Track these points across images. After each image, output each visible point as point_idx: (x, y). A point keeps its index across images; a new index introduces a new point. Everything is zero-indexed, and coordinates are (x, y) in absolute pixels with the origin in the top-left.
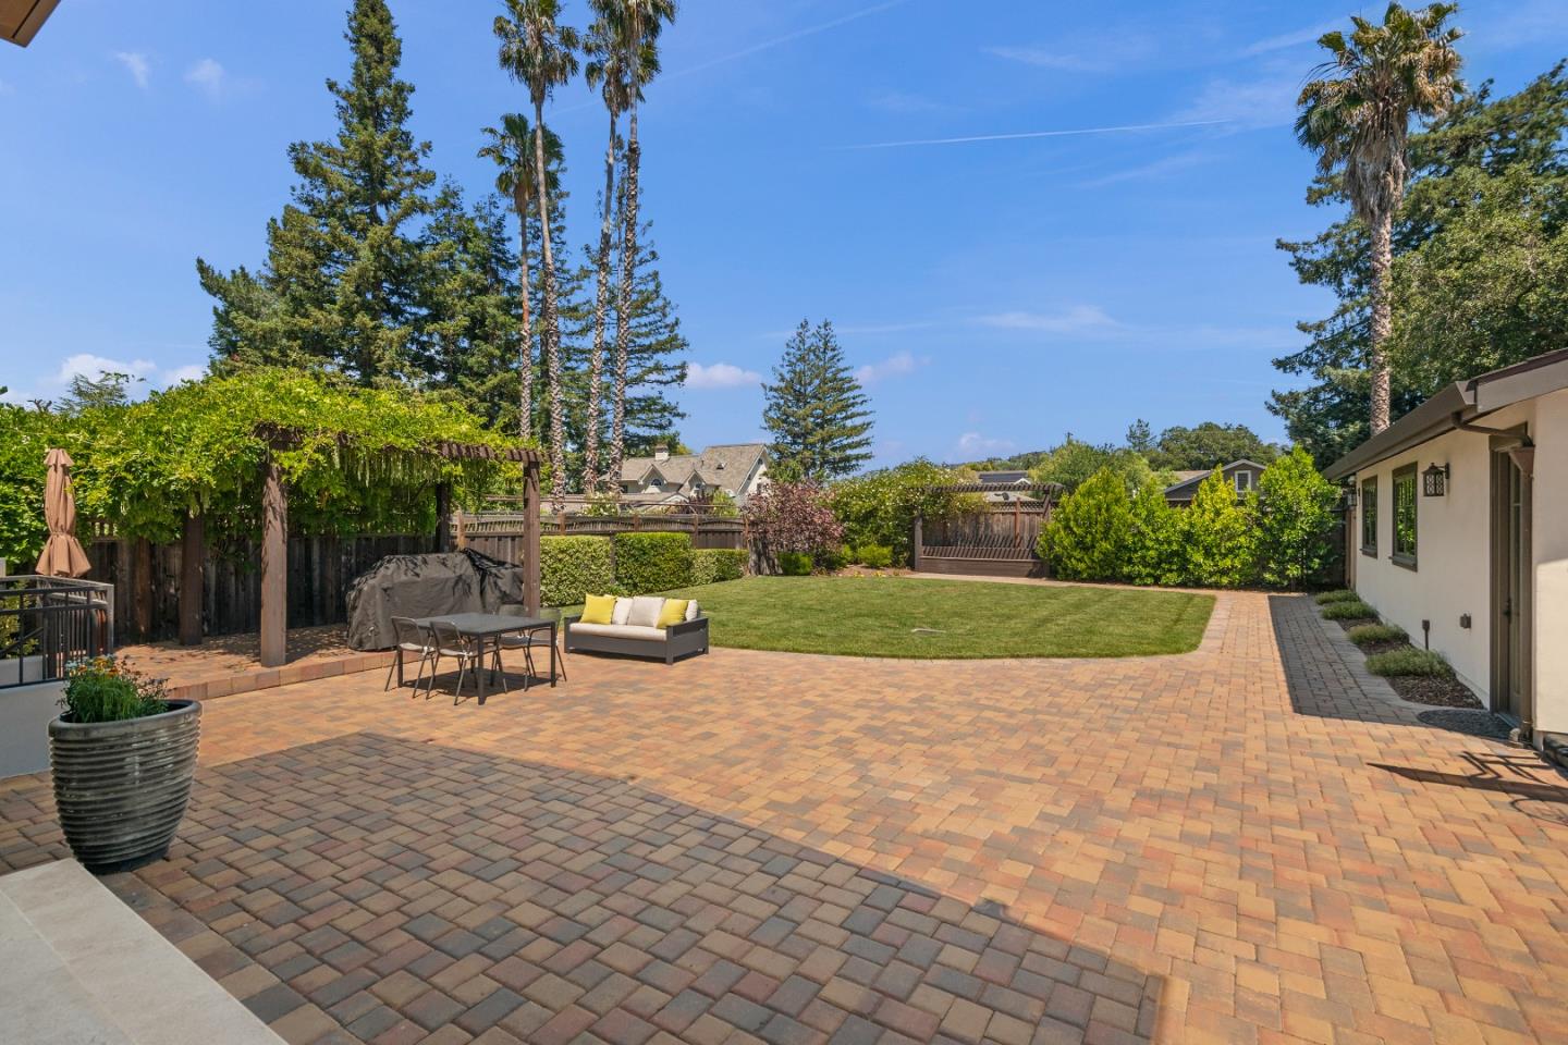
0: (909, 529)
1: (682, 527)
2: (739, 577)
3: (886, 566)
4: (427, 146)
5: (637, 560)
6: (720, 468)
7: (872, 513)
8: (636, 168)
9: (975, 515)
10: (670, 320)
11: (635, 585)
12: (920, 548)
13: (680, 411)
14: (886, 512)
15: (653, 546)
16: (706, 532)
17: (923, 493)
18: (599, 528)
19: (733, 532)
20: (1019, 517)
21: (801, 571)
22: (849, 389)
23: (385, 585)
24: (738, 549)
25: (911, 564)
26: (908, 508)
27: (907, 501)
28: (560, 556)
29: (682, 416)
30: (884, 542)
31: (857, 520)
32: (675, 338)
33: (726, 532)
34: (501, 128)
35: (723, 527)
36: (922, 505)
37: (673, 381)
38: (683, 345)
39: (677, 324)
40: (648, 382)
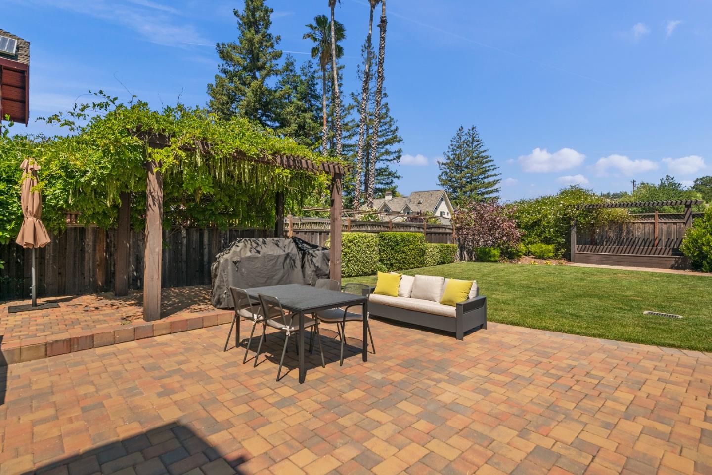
0: (566, 234)
1: (417, 230)
2: (453, 262)
3: (550, 258)
4: (279, 38)
5: (393, 249)
6: (420, 203)
7: (537, 223)
8: (385, 31)
9: (617, 224)
10: (393, 128)
11: (392, 265)
12: (575, 248)
13: (398, 175)
14: (548, 222)
15: (403, 241)
16: (431, 233)
17: (578, 208)
18: (369, 228)
19: (446, 234)
20: (658, 226)
21: (493, 259)
22: (486, 162)
23: (235, 259)
24: (449, 244)
25: (568, 257)
26: (567, 219)
27: (565, 215)
28: (349, 245)
29: (398, 177)
30: (547, 241)
31: (526, 228)
32: (395, 137)
33: (442, 234)
34: (315, 24)
35: (440, 230)
36: (577, 217)
37: (394, 159)
38: (400, 140)
39: (396, 129)
40: (382, 160)
